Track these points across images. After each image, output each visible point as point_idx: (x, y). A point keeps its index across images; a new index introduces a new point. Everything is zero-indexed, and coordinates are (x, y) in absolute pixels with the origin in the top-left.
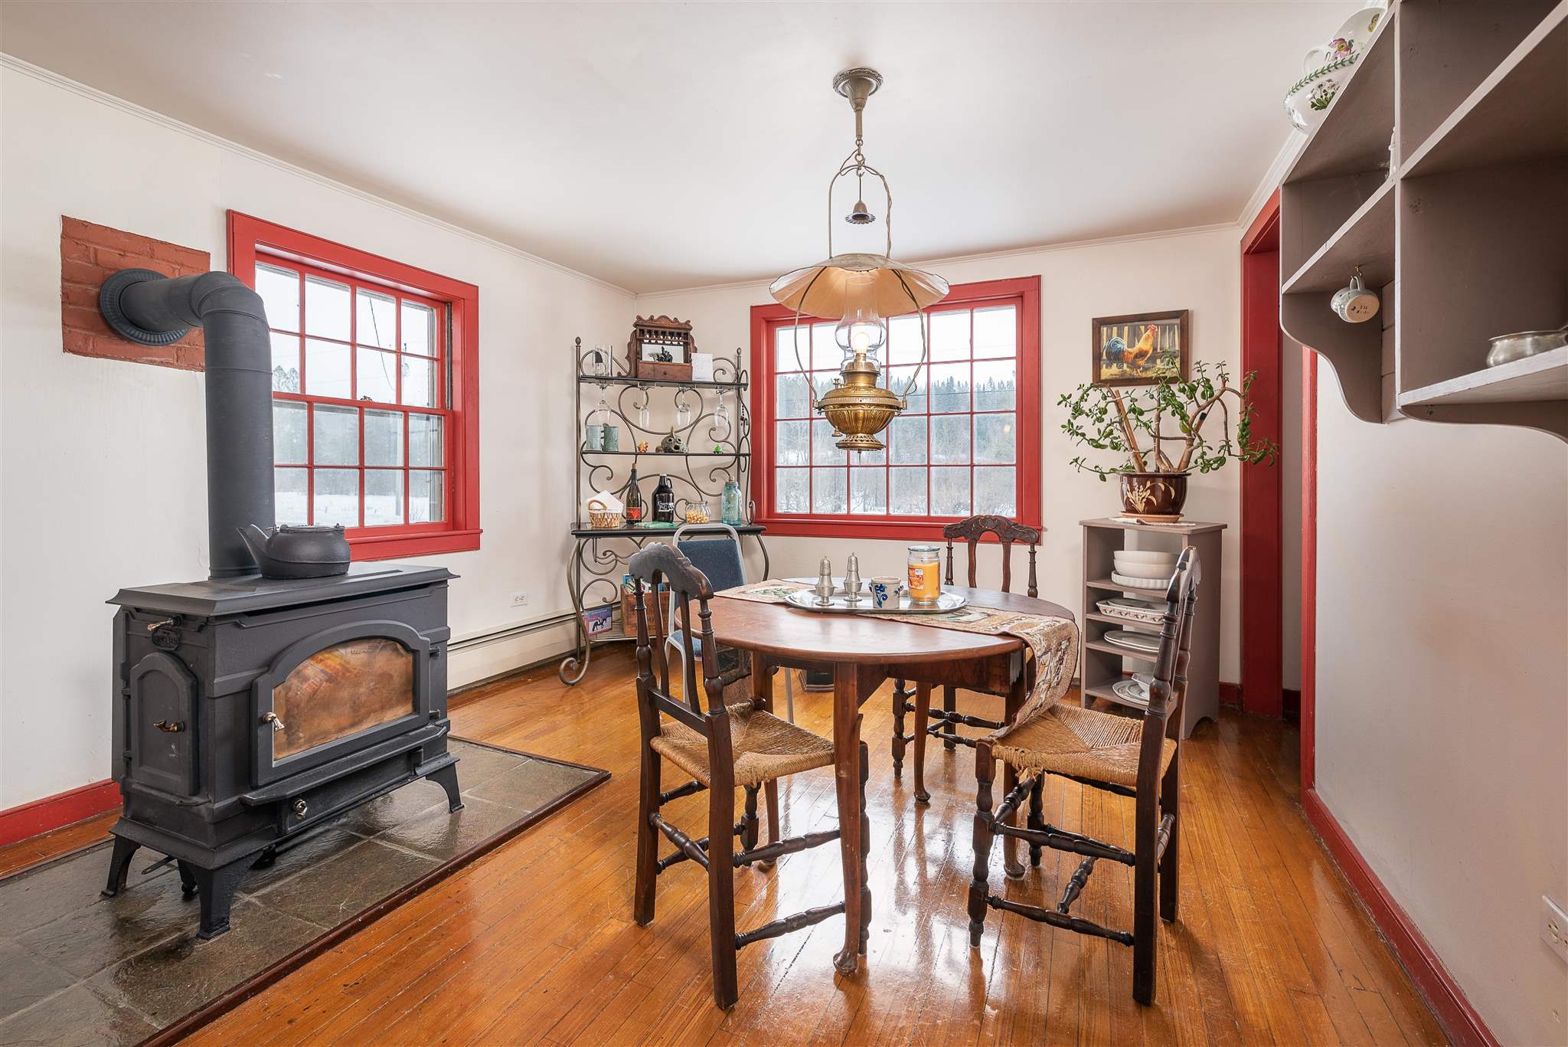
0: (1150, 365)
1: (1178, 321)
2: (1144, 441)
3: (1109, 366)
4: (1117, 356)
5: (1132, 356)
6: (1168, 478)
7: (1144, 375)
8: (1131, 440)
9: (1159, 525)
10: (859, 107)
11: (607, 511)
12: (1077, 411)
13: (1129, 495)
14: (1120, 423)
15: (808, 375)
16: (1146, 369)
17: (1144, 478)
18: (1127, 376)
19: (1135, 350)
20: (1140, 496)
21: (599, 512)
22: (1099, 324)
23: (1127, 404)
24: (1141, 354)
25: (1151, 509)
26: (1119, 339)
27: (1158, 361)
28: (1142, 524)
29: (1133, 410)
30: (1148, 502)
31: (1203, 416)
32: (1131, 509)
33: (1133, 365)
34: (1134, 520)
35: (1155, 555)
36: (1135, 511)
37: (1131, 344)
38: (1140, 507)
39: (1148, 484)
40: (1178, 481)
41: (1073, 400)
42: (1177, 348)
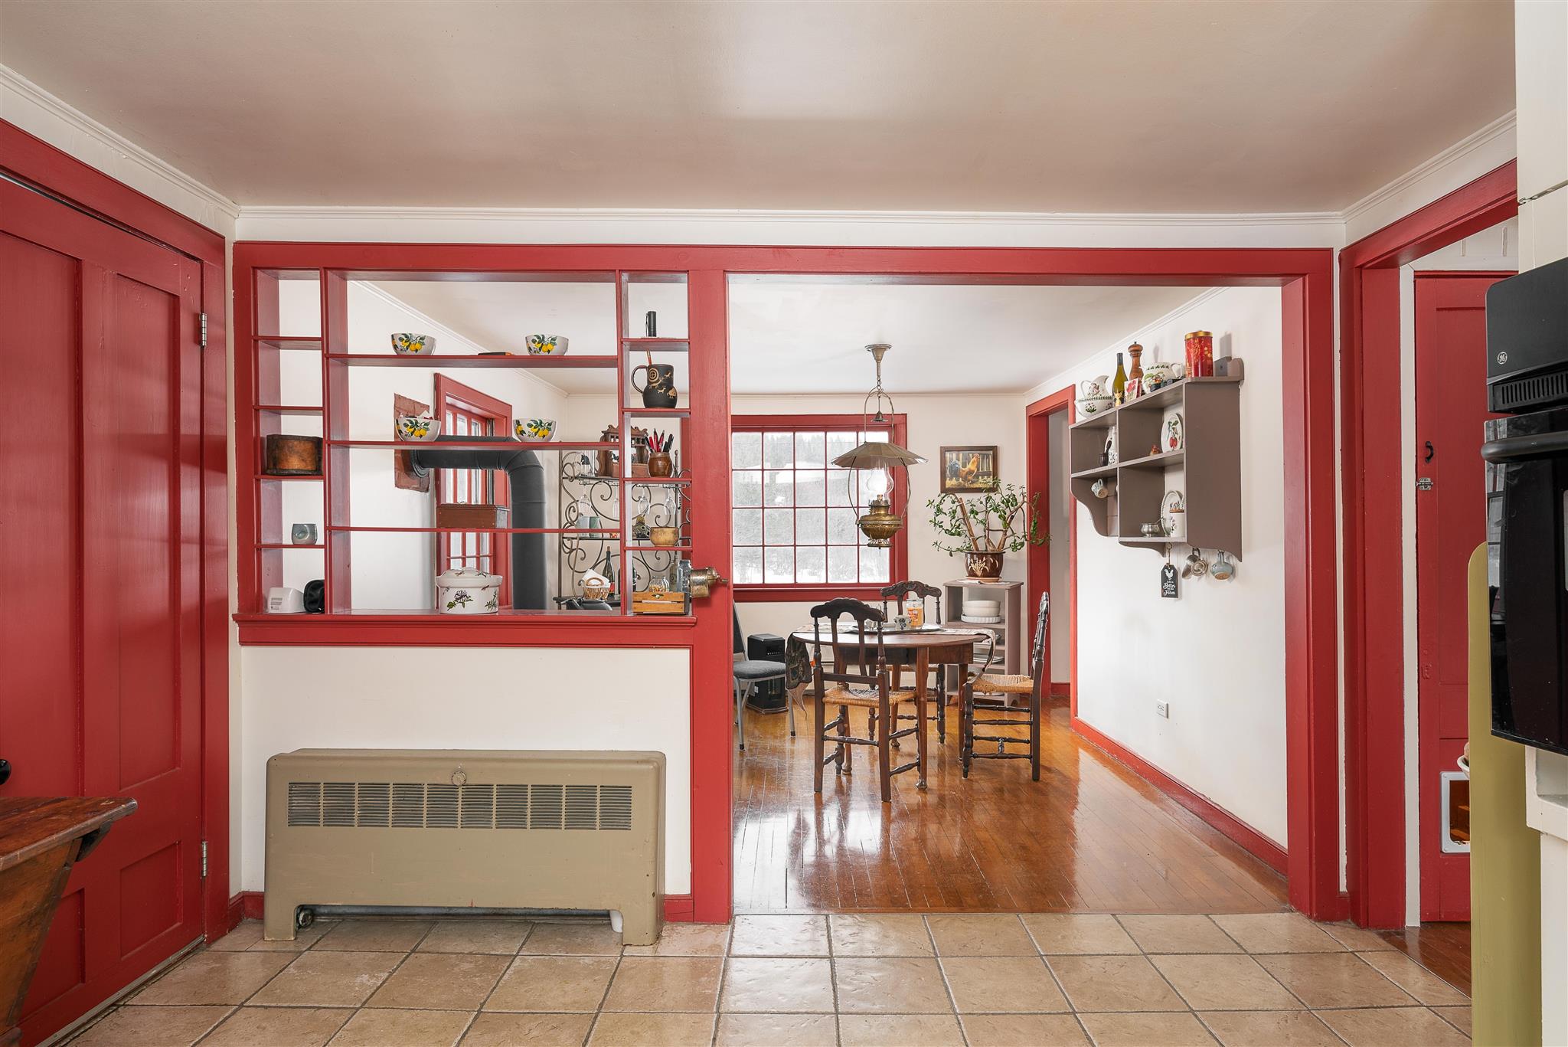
0: (975, 479)
1: (991, 452)
2: (978, 530)
3: (951, 479)
4: (956, 473)
5: (964, 473)
6: (993, 555)
7: (972, 486)
8: (970, 530)
9: (990, 584)
10: (878, 360)
11: (604, 586)
12: (939, 511)
13: (972, 565)
14: (964, 519)
15: (856, 509)
16: (973, 482)
17: (981, 555)
18: (962, 486)
19: (966, 470)
20: (978, 567)
21: (597, 587)
22: (944, 450)
23: (968, 508)
24: (970, 472)
25: (985, 574)
26: (957, 462)
27: (980, 477)
28: (981, 583)
29: (972, 512)
30: (984, 570)
31: (1013, 517)
32: (972, 574)
33: (965, 479)
34: (977, 582)
35: (987, 603)
36: (976, 576)
37: (964, 466)
38: (979, 573)
39: (984, 559)
40: (998, 556)
41: (935, 503)
42: (991, 470)
